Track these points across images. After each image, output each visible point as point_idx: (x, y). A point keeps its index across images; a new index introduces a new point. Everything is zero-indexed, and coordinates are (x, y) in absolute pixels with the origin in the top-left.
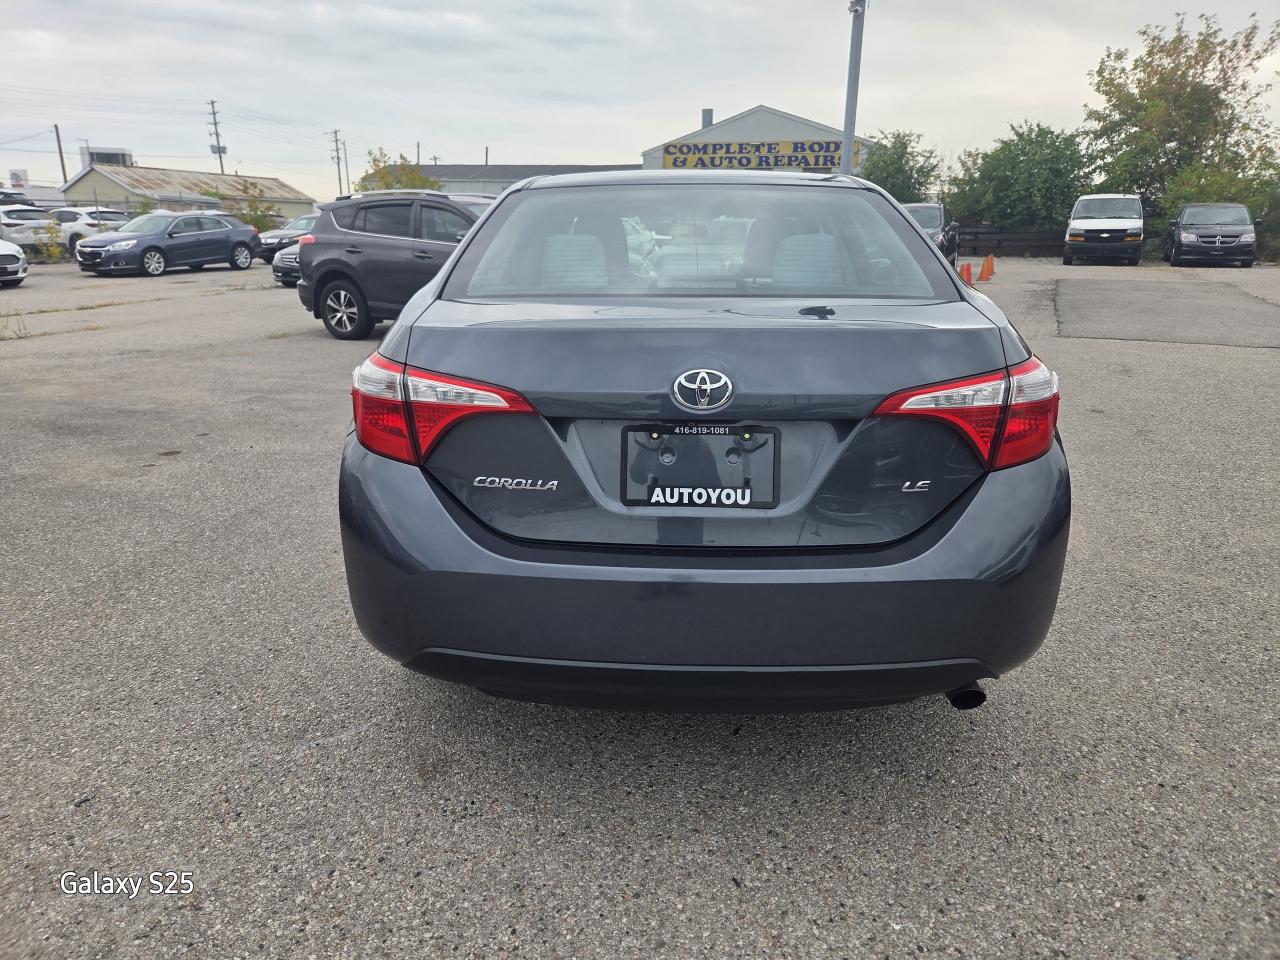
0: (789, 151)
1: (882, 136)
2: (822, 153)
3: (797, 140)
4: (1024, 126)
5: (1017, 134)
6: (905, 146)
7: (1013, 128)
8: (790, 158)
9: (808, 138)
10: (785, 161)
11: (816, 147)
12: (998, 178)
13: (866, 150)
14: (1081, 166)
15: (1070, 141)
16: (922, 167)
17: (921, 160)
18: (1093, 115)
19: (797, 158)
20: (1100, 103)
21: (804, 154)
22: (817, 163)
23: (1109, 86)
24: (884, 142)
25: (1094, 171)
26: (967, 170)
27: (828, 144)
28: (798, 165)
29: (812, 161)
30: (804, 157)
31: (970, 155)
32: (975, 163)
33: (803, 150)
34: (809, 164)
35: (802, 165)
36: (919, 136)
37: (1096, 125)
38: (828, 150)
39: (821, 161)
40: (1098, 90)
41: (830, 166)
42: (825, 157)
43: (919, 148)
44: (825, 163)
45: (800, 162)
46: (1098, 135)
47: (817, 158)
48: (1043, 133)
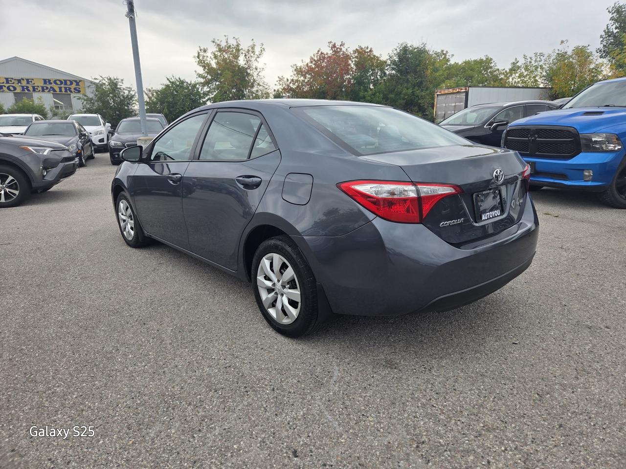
0: (42, 84)
1: (101, 79)
2: (62, 86)
3: (45, 78)
4: (172, 78)
5: (170, 82)
6: (116, 85)
7: (168, 79)
8: (43, 88)
9: (52, 77)
10: (40, 89)
11: (58, 82)
12: (167, 102)
13: (94, 86)
14: (200, 98)
15: (194, 86)
16: (128, 96)
17: (126, 92)
18: (200, 76)
19: (47, 88)
20: (201, 70)
21: (51, 85)
22: (61, 90)
23: (202, 63)
24: (104, 82)
25: (207, 100)
26: (149, 98)
27: (66, 81)
28: (49, 91)
29: (58, 90)
30: (51, 87)
31: (150, 91)
32: (153, 95)
33: (50, 83)
34: (56, 91)
35: (52, 92)
36: (122, 80)
37: (202, 80)
38: (66, 84)
39: (63, 90)
40: (199, 63)
41: (69, 93)
42: (65, 88)
43: (124, 86)
44: (66, 91)
45: (50, 90)
46: (204, 84)
47: (60, 88)
48: (182, 82)
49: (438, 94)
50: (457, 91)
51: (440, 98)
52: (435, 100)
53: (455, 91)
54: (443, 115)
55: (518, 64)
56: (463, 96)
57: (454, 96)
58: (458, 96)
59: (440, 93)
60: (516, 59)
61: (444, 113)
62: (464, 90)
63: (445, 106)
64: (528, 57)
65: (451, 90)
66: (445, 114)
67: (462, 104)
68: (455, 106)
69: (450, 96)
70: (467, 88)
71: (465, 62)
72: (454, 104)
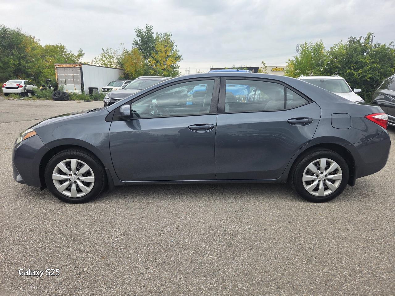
49: (57, 66)
50: (73, 66)
51: (59, 70)
52: (56, 71)
53: (71, 66)
54: (65, 82)
55: (82, 52)
56: (79, 70)
57: (71, 69)
58: (74, 70)
59: (59, 67)
60: (81, 49)
61: (64, 80)
62: (79, 66)
63: (65, 76)
64: (105, 50)
65: (68, 65)
66: (66, 81)
67: (78, 75)
68: (73, 76)
69: (68, 69)
70: (81, 65)
71: (47, 46)
72: (72, 75)
